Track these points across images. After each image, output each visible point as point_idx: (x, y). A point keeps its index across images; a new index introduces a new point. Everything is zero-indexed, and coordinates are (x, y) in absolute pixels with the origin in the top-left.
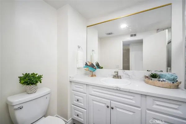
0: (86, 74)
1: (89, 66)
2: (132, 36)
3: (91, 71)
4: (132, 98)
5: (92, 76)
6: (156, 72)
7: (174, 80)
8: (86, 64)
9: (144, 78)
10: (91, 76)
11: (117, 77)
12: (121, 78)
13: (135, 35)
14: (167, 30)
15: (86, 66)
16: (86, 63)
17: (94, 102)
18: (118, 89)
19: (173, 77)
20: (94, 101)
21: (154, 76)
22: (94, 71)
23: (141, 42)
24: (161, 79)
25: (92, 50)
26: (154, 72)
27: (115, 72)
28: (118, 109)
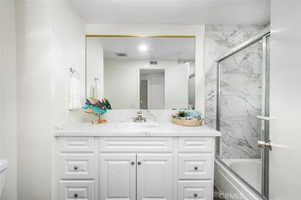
0: (85, 120)
1: (93, 105)
2: (152, 63)
3: (97, 114)
4: (162, 143)
5: (100, 122)
6: (184, 111)
7: (199, 118)
8: (88, 103)
9: (171, 118)
10: (98, 123)
11: (140, 119)
12: (145, 121)
13: (156, 63)
14: (188, 63)
15: (87, 106)
16: (88, 101)
17: (110, 163)
18: (148, 135)
19: (198, 114)
20: (108, 162)
21: (182, 115)
22: (103, 113)
23: (162, 73)
24: (189, 118)
25: (95, 79)
26: (181, 111)
27: (138, 113)
28: (147, 163)
